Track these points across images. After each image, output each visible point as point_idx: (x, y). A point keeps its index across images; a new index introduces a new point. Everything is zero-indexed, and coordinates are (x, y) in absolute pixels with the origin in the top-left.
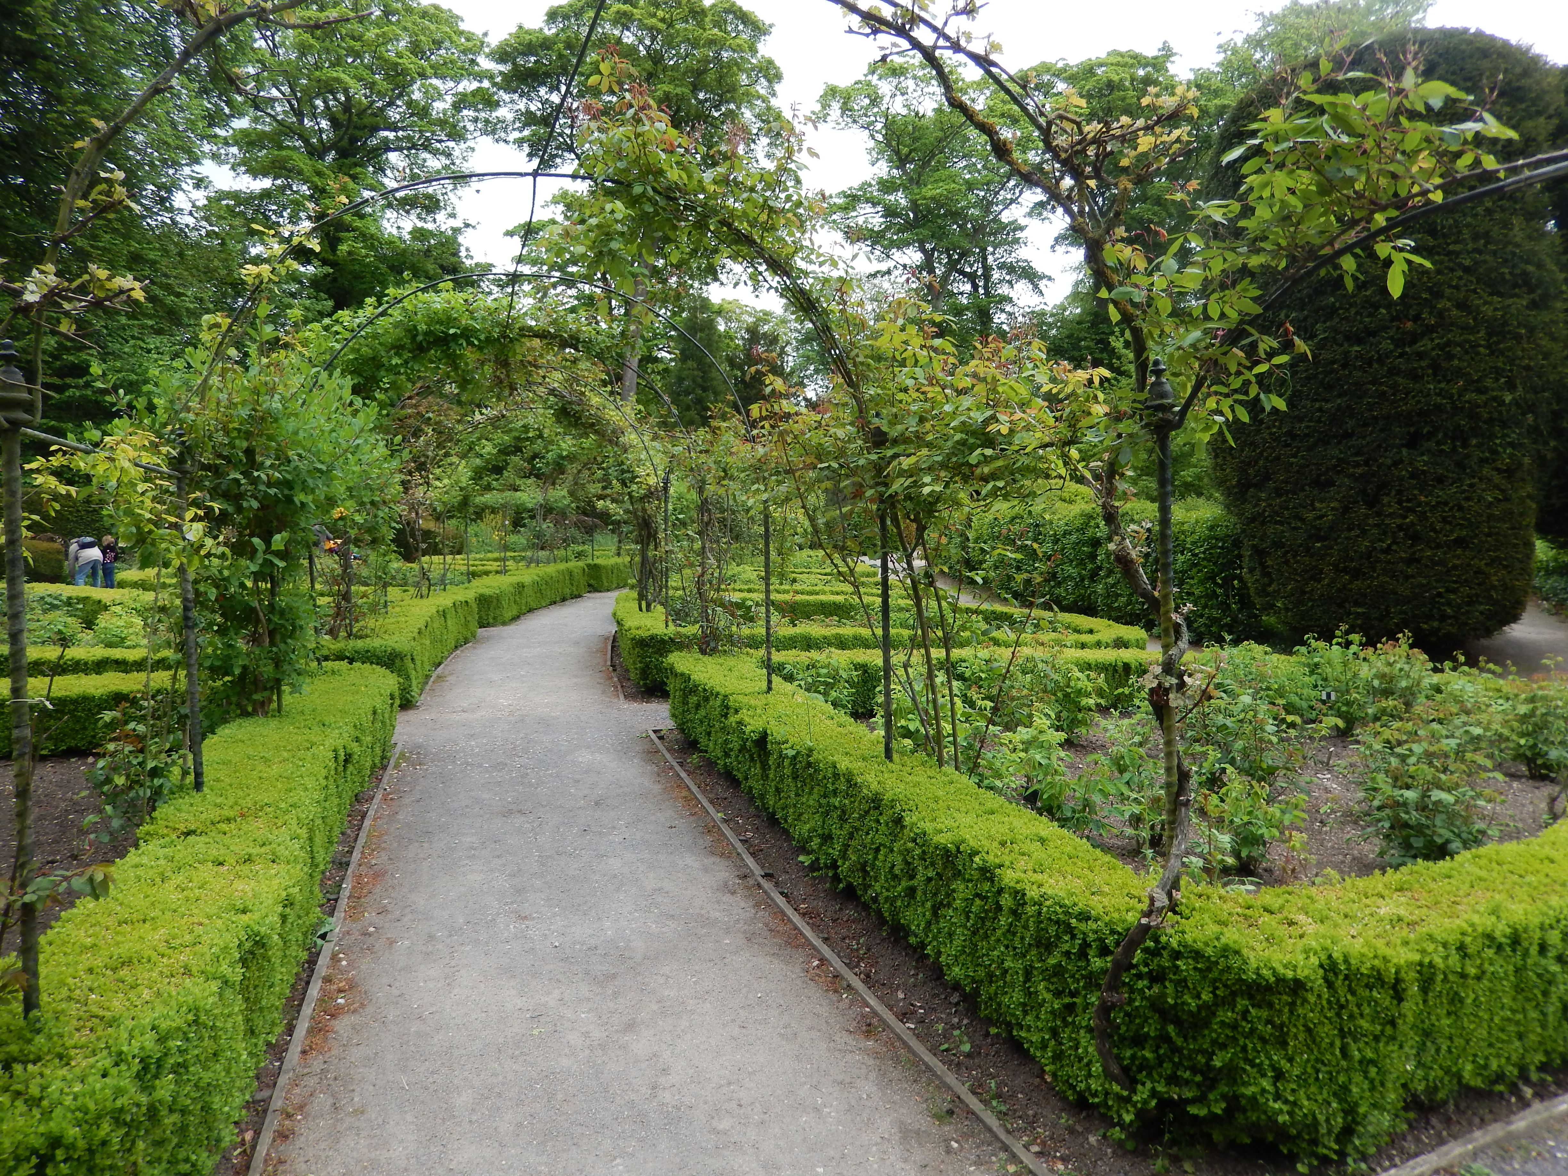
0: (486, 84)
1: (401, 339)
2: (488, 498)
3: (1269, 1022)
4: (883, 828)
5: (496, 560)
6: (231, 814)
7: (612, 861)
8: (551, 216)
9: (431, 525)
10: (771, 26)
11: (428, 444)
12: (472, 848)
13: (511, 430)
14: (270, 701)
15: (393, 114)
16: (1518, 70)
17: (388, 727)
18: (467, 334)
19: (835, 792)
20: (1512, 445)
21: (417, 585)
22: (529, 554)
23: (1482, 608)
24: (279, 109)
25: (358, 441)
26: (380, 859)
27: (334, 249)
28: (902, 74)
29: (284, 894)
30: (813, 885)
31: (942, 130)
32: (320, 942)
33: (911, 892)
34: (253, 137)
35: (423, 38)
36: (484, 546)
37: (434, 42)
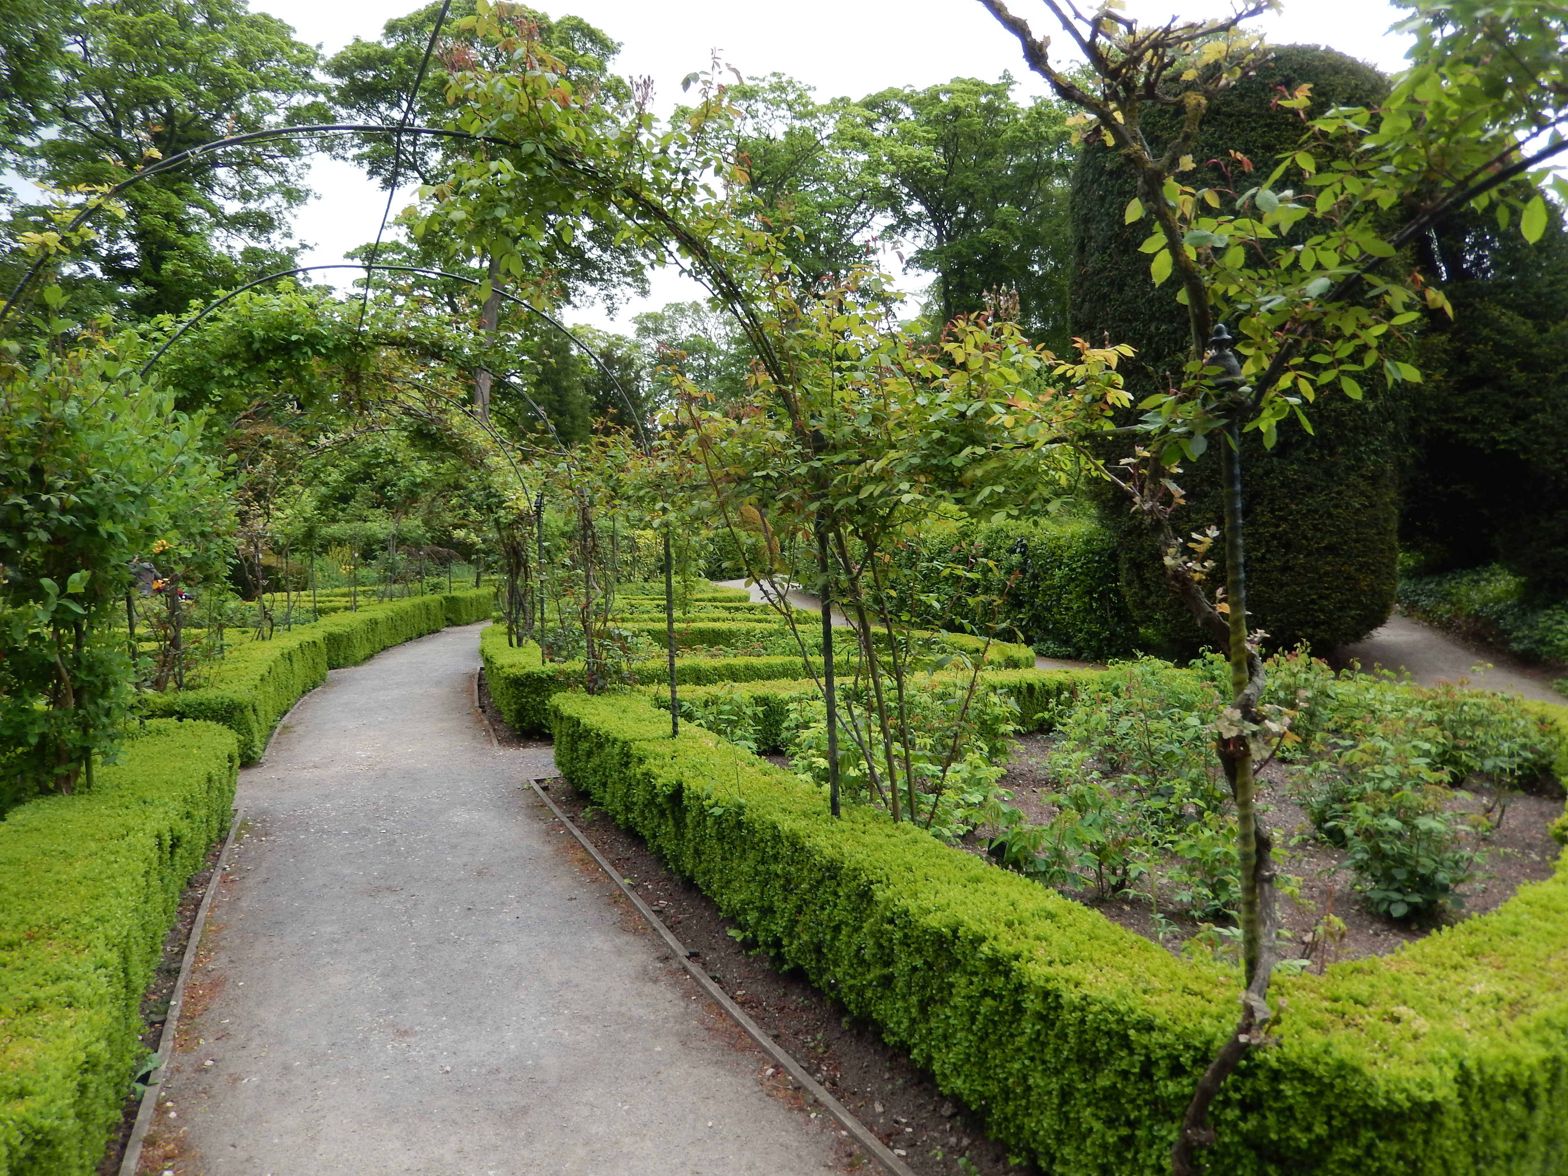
0: (321, 98)
1: (234, 347)
2: (335, 529)
3: (1400, 1157)
4: (842, 902)
5: (344, 595)
6: (15, 937)
7: (506, 948)
8: (395, 238)
9: (272, 560)
10: (619, 45)
11: (267, 470)
12: (334, 941)
13: (359, 456)
14: (77, 774)
15: (221, 128)
16: (1368, 86)
17: (226, 792)
18: (313, 340)
19: (775, 858)
20: (1375, 452)
21: (257, 625)
22: (381, 588)
23: (1353, 613)
24: (92, 119)
25: (182, 458)
26: (218, 963)
27: (157, 269)
28: (752, 97)
29: (82, 1057)
30: (747, 964)
31: (794, 153)
32: (139, 1087)
33: (887, 981)
34: (64, 149)
35: (252, 48)
36: (332, 581)
37: (264, 52)
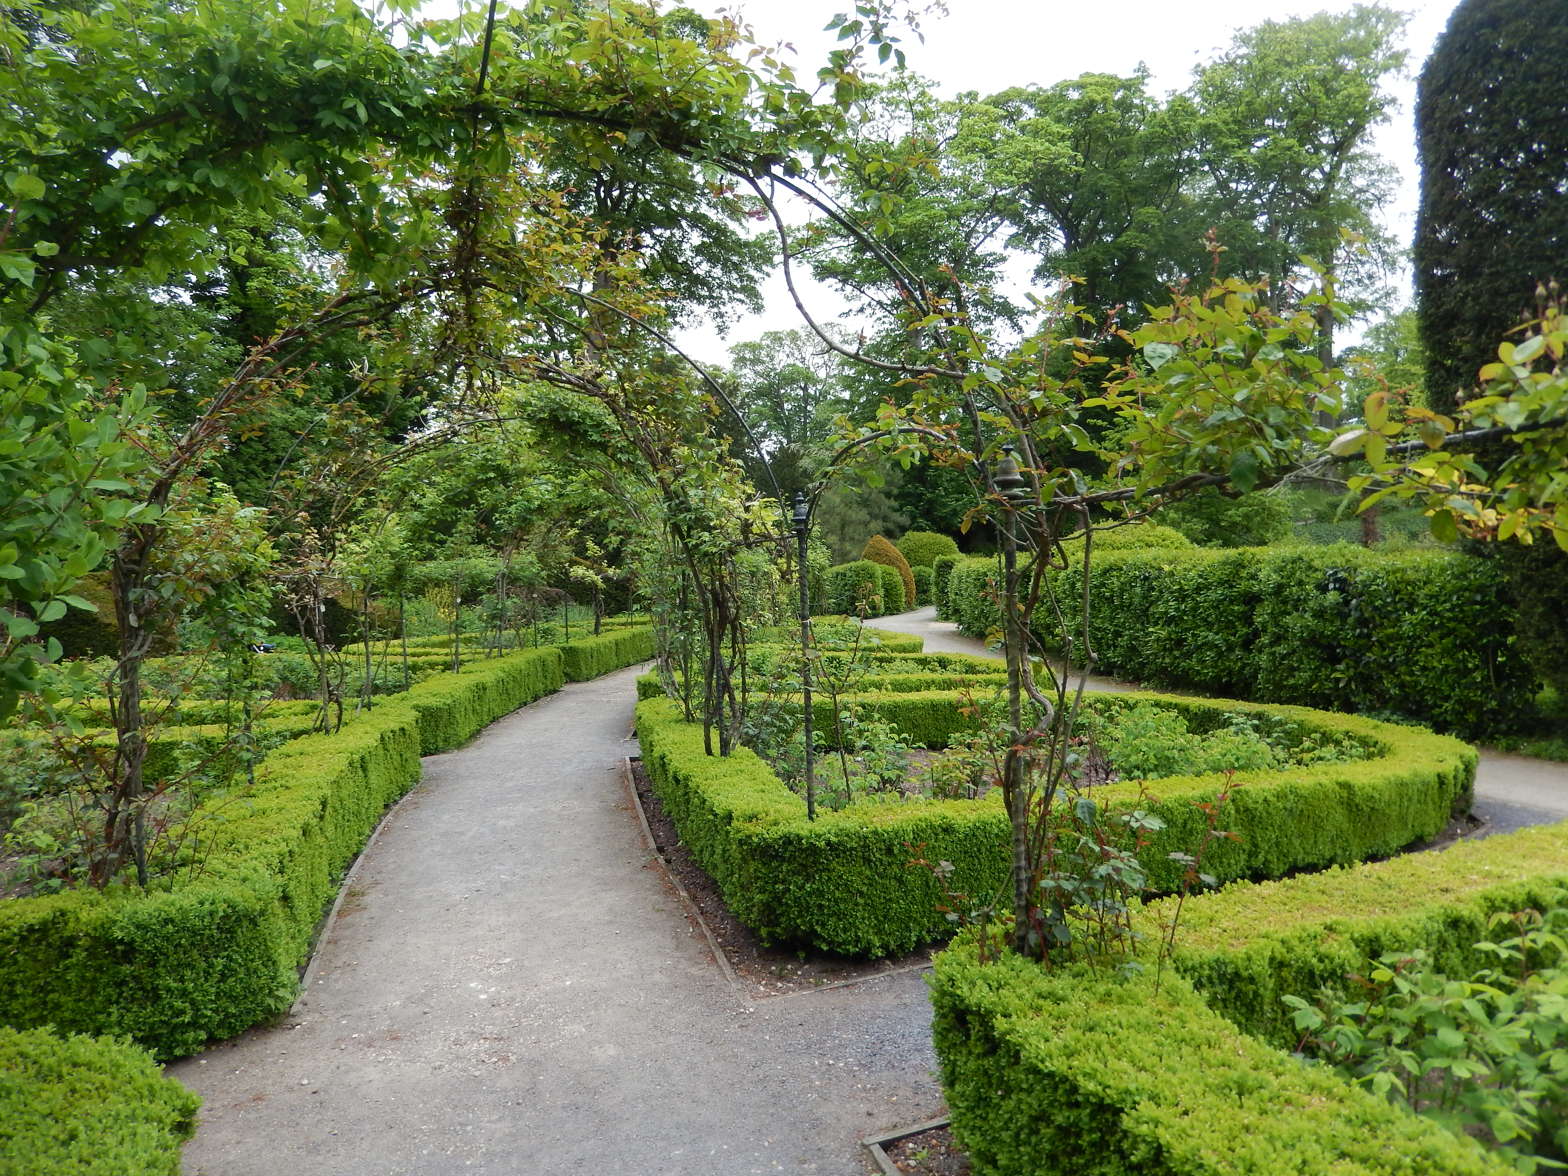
2: (431, 568)
5: (443, 645)
27: (243, 289)
36: (429, 626)
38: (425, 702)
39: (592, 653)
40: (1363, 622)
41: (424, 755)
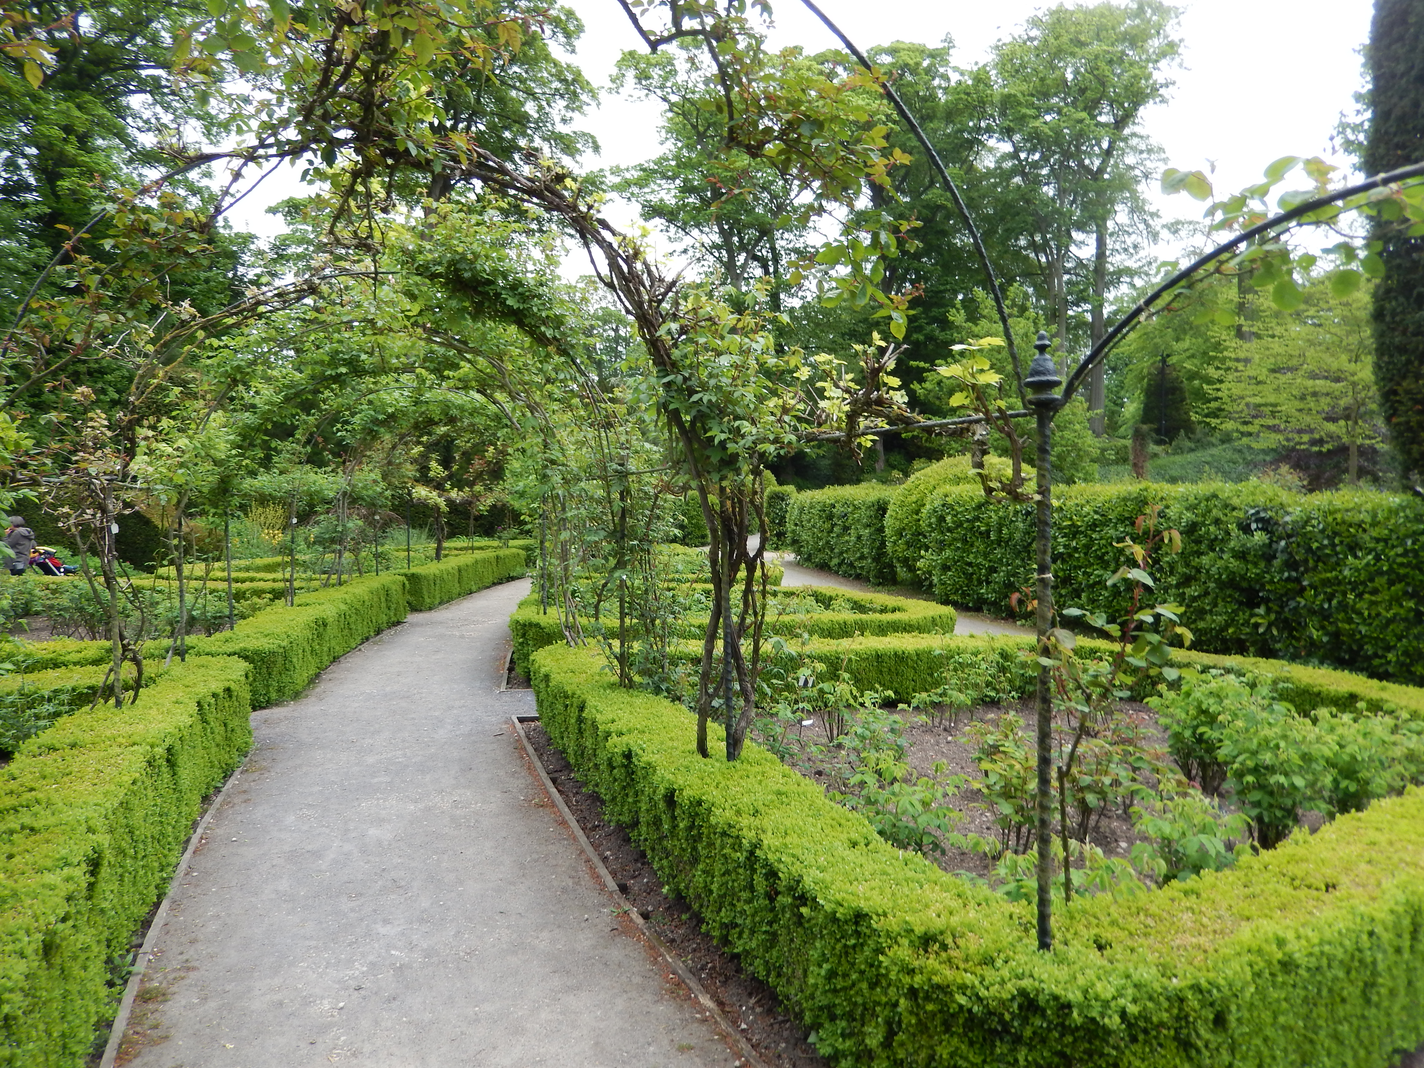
36: (251, 548)
38: (253, 644)
39: (436, 580)
40: (1291, 564)
41: (254, 709)
